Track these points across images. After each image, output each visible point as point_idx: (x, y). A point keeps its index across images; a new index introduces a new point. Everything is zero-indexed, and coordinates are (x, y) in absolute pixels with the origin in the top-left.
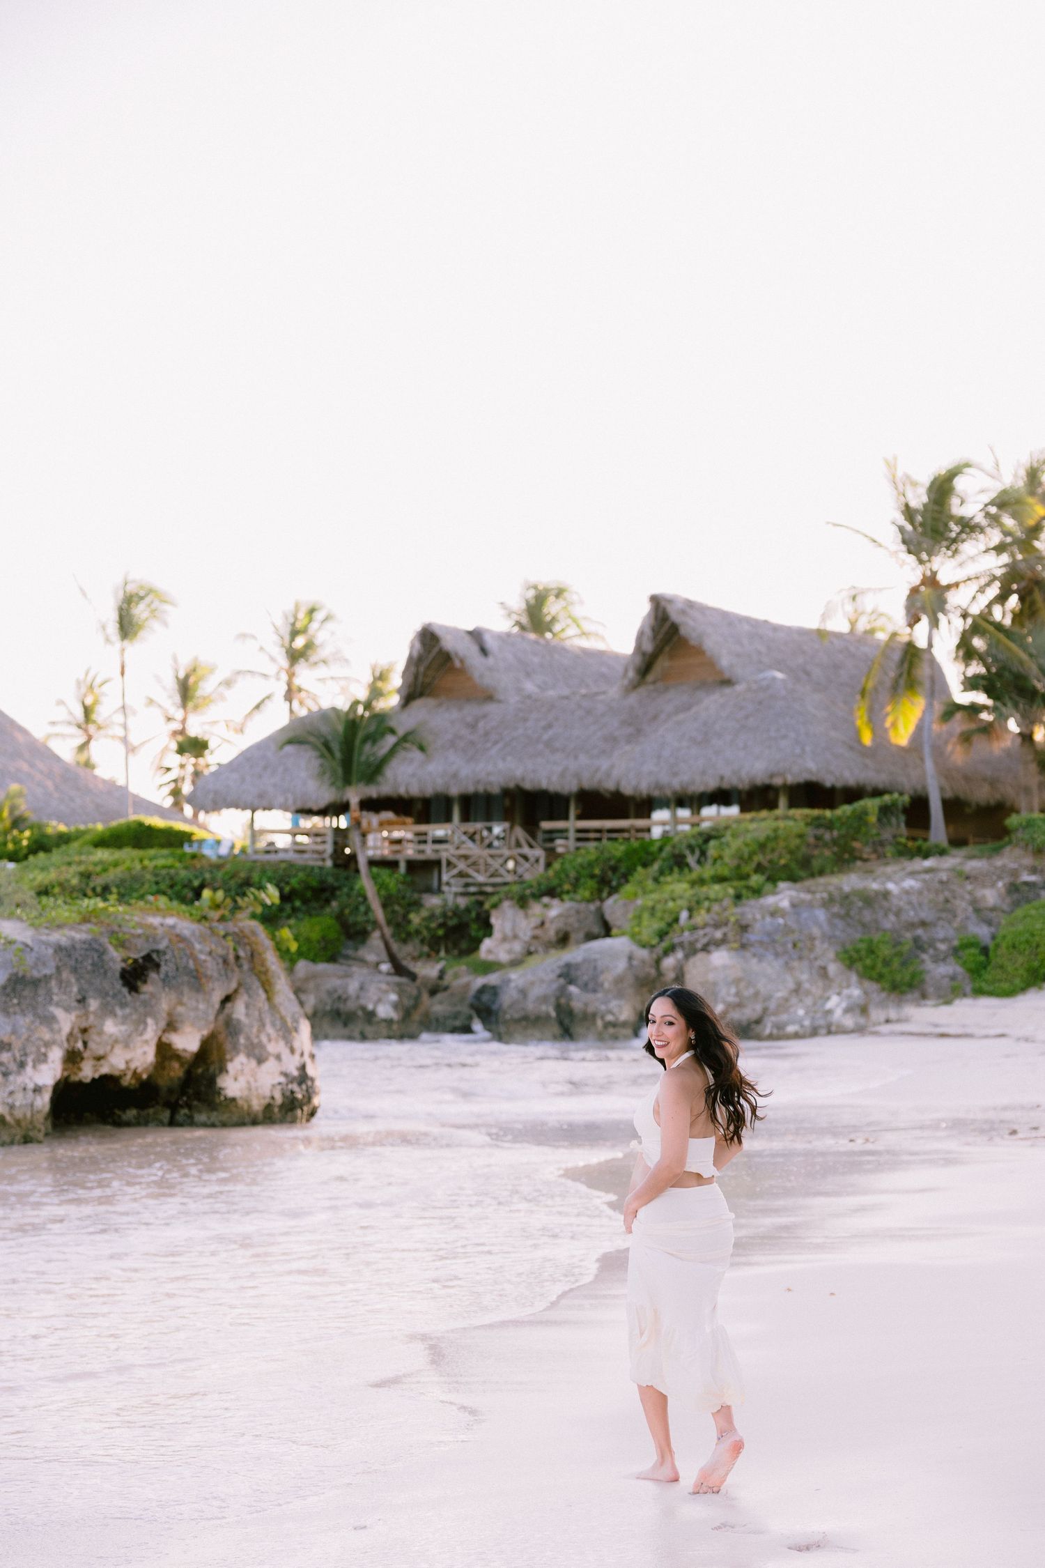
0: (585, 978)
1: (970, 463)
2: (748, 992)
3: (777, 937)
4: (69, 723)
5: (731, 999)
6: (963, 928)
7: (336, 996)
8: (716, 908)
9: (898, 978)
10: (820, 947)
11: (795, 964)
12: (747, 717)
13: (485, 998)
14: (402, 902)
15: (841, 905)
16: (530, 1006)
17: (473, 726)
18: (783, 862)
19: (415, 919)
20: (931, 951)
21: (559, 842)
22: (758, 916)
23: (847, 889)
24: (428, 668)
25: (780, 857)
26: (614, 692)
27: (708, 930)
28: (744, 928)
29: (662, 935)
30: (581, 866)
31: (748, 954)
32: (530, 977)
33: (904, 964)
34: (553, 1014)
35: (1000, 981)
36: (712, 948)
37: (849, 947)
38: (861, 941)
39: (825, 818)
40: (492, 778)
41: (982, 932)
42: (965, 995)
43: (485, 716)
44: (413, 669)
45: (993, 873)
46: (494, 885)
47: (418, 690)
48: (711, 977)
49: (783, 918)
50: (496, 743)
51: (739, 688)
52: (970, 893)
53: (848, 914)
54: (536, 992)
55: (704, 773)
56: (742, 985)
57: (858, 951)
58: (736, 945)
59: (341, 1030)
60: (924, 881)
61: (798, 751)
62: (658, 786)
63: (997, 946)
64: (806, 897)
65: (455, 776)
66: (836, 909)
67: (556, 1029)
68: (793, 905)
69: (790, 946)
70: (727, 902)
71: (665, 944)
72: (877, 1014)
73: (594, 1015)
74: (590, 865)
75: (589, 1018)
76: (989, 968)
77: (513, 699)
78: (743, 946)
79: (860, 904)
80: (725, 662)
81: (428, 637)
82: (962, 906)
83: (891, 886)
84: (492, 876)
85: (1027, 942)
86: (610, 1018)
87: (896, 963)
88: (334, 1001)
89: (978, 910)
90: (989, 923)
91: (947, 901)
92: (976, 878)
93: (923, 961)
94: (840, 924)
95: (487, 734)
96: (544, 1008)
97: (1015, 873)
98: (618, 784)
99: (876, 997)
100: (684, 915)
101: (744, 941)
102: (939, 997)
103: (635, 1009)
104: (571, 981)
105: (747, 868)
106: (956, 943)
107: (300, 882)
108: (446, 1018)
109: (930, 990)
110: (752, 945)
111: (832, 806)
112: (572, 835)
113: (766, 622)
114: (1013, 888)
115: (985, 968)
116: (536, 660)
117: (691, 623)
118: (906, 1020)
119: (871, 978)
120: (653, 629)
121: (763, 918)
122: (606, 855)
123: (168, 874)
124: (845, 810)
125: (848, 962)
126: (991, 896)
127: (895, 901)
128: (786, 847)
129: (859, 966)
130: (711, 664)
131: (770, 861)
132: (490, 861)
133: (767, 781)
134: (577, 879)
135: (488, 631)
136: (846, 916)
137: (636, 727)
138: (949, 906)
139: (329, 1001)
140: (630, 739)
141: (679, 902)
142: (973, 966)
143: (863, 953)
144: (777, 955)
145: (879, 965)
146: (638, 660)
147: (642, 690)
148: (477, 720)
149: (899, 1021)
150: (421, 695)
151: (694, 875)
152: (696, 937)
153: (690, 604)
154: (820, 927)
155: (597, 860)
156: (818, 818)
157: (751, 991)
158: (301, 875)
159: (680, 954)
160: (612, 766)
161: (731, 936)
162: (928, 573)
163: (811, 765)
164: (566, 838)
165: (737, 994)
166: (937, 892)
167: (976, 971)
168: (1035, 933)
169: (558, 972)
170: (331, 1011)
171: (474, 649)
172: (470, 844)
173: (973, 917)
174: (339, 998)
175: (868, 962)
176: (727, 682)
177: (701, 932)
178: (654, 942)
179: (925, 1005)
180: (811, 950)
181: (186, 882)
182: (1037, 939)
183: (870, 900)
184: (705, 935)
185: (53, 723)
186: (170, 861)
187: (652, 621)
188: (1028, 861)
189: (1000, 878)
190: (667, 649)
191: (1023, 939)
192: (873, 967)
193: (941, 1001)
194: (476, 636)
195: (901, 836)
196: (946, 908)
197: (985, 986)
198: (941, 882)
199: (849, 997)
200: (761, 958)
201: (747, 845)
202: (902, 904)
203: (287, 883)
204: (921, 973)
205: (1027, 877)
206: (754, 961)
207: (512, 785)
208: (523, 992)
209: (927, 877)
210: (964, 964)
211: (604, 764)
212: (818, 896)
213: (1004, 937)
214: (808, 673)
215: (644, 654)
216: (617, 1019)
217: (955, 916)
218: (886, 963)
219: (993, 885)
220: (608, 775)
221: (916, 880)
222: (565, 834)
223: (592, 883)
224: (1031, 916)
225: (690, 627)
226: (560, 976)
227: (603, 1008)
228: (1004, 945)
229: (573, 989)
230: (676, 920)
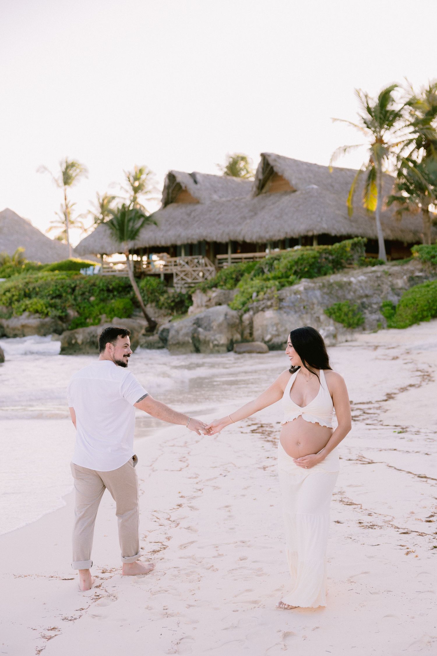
0: (205, 324)
1: (398, 85)
2: (282, 329)
3: (297, 304)
4: (59, 222)
5: (274, 333)
6: (386, 297)
7: (91, 335)
8: (269, 291)
9: (351, 321)
10: (316, 308)
11: (304, 316)
12: (299, 206)
13: (165, 334)
14: (159, 291)
15: (328, 289)
16: (180, 338)
17: (189, 215)
18: (306, 269)
19: (162, 299)
20: (369, 309)
21: (225, 264)
22: (288, 295)
23: (332, 281)
24: (173, 190)
25: (305, 268)
26: (249, 197)
27: (265, 301)
28: (281, 300)
29: (244, 304)
30: (228, 274)
31: (282, 312)
32: (181, 325)
33: (354, 314)
34: (191, 341)
35: (400, 321)
36: (266, 309)
37: (330, 307)
38: (335, 305)
39: (328, 249)
40: (194, 237)
41: (394, 299)
42: (384, 328)
43: (195, 210)
44: (166, 191)
45: (402, 272)
46: (195, 283)
47: (170, 200)
48: (265, 323)
49: (300, 295)
50: (197, 221)
51: (298, 193)
52: (390, 281)
53: (331, 293)
54: (184, 331)
55: (279, 231)
56: (279, 326)
57: (333, 309)
58: (275, 308)
59: (95, 350)
60: (369, 277)
61: (319, 220)
62: (260, 238)
63: (399, 305)
64: (312, 285)
65: (179, 236)
66: (325, 290)
67: (192, 348)
68: (305, 289)
69: (302, 308)
70: (273, 288)
71: (244, 308)
72: (341, 338)
73: (209, 341)
74: (231, 273)
75: (206, 343)
76: (395, 316)
77: (208, 203)
78: (280, 308)
79: (337, 288)
80: (293, 182)
81: (171, 177)
82: (386, 288)
83: (352, 279)
84: (194, 279)
85: (413, 303)
86: (216, 342)
87: (350, 314)
88: (91, 338)
89: (393, 288)
90: (398, 295)
91: (379, 285)
92: (394, 275)
93: (365, 313)
94: (327, 297)
95: (194, 217)
96: (186, 338)
97: (412, 272)
98: (244, 238)
99: (341, 330)
100: (254, 295)
101: (281, 306)
102: (371, 329)
103: (228, 338)
104: (199, 326)
105: (289, 273)
106: (381, 304)
107: (116, 284)
108: (154, 343)
109: (367, 326)
110: (284, 308)
111: (332, 244)
112: (230, 261)
113: (315, 164)
114: (411, 279)
115: (393, 316)
116: (220, 185)
117: (279, 165)
118: (356, 340)
119: (339, 322)
120: (263, 169)
121: (291, 295)
122: (238, 269)
123: (61, 282)
124: (337, 245)
125: (329, 314)
126: (400, 283)
127: (354, 286)
128: (307, 263)
129: (334, 316)
130: (287, 183)
131: (301, 269)
132: (193, 273)
133: (306, 234)
134: (226, 280)
135: (199, 173)
136: (330, 294)
137: (254, 212)
138: (379, 288)
139: (89, 337)
140: (251, 217)
141: (254, 289)
142: (388, 315)
143: (336, 310)
144: (296, 312)
145: (343, 315)
146: (257, 183)
147: (260, 196)
148: (191, 212)
149: (352, 341)
150: (172, 202)
151: (265, 276)
152: (259, 304)
153: (279, 157)
154: (317, 298)
155: (234, 271)
156: (325, 249)
157: (283, 329)
158: (117, 281)
159: (251, 313)
160: (242, 230)
161: (274, 304)
162: (379, 137)
163: (325, 226)
164: (227, 262)
165: (277, 330)
166: (374, 281)
167: (389, 317)
168: (417, 299)
169: (193, 322)
170: (90, 342)
171: (191, 181)
172: (186, 266)
173: (391, 292)
174: (93, 336)
175: (338, 314)
176: (294, 191)
177: (261, 302)
178: (240, 307)
179: (365, 333)
180: (312, 309)
181: (68, 285)
182: (417, 302)
183: (341, 286)
184: (263, 303)
185: (52, 222)
186: (64, 276)
187: (262, 165)
188: (420, 266)
189: (405, 274)
190: (271, 178)
191: (411, 302)
192: (340, 317)
193: (372, 331)
194: (193, 176)
195: (363, 256)
196: (378, 289)
197: (392, 324)
198: (377, 277)
199: (328, 330)
200: (288, 313)
201: (289, 262)
202: (357, 287)
203: (111, 285)
204: (363, 319)
205: (418, 274)
206: (285, 315)
207: (202, 239)
208: (177, 332)
209: (370, 275)
210: (384, 314)
211: (238, 229)
212: (318, 285)
213: (403, 301)
214: (332, 186)
215: (260, 180)
216: (219, 343)
217: (382, 292)
218: (346, 314)
219: (402, 278)
220: (240, 233)
221: (365, 276)
222: (227, 260)
223: (232, 281)
224: (415, 292)
225: (278, 168)
226: (194, 324)
227: (213, 338)
228: (402, 305)
229: (200, 330)
230: (251, 297)
